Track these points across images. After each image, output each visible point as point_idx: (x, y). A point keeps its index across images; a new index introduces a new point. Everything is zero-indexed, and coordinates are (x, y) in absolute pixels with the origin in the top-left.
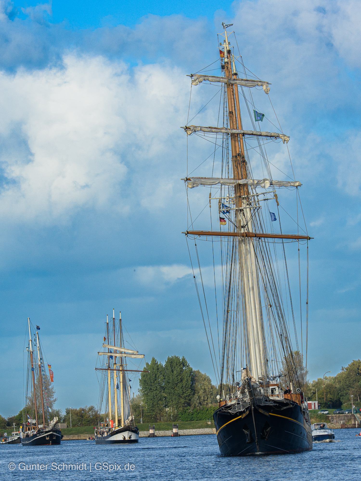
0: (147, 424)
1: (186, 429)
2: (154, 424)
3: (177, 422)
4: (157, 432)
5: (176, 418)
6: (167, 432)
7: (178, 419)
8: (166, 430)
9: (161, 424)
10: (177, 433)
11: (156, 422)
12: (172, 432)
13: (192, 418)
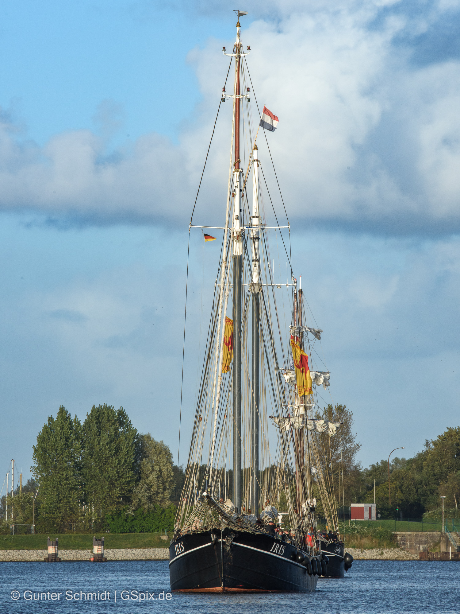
0: (45, 535)
1: (120, 548)
2: (57, 535)
3: (102, 534)
4: (62, 551)
5: (100, 526)
6: (82, 552)
7: (104, 528)
8: (81, 548)
9: (71, 537)
10: (102, 555)
11: (62, 532)
12: (92, 552)
13: (132, 528)
